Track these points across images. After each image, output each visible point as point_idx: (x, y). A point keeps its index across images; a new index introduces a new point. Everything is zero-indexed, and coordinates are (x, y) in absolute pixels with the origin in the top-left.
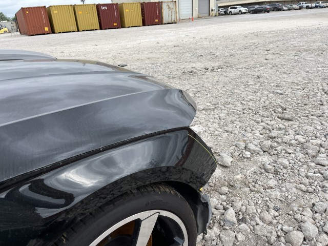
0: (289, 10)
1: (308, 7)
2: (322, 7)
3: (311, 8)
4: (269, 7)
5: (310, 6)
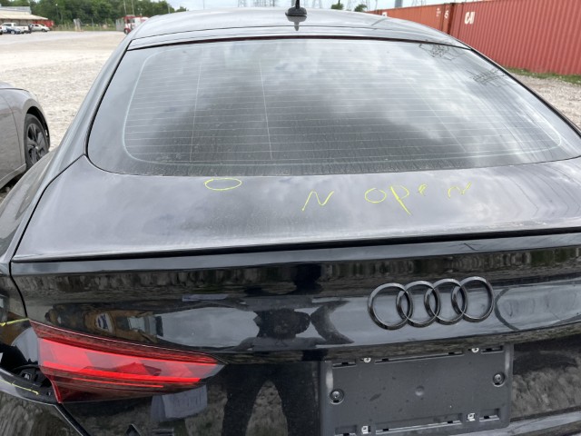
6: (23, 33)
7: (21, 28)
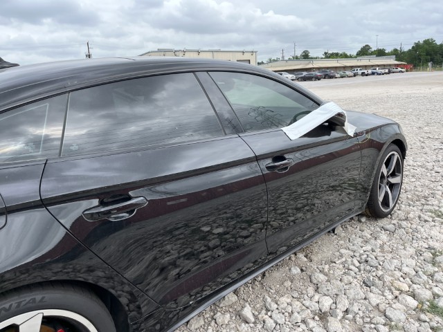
0: (342, 77)
1: (363, 74)
2: (380, 74)
3: (367, 75)
4: (319, 74)
5: (366, 73)
6: (383, 74)
7: (383, 71)
